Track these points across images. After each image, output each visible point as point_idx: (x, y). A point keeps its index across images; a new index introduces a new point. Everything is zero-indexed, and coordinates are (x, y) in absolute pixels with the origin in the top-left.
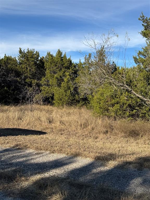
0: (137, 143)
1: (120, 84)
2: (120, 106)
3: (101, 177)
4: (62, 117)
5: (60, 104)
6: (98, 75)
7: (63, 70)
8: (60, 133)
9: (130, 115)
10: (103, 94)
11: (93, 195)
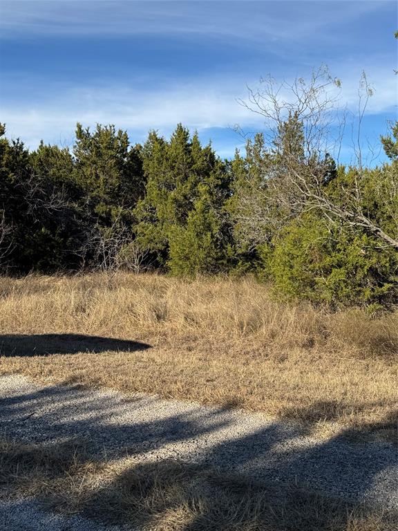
0: (395, 373)
1: (347, 213)
2: (348, 273)
3: (295, 464)
4: (190, 305)
5: (186, 270)
6: (286, 190)
7: (192, 178)
8: (185, 346)
9: (373, 297)
10: (300, 240)
11: (272, 512)
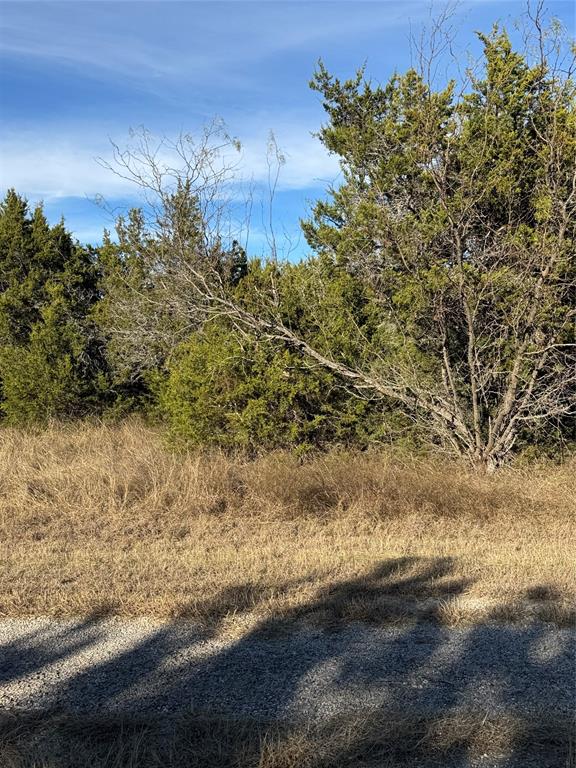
0: (330, 533)
1: (262, 323)
2: (268, 405)
3: (192, 683)
4: (38, 468)
5: (32, 415)
6: (181, 291)
7: (35, 274)
8: (30, 533)
9: (301, 434)
10: (204, 362)
11: (157, 758)
